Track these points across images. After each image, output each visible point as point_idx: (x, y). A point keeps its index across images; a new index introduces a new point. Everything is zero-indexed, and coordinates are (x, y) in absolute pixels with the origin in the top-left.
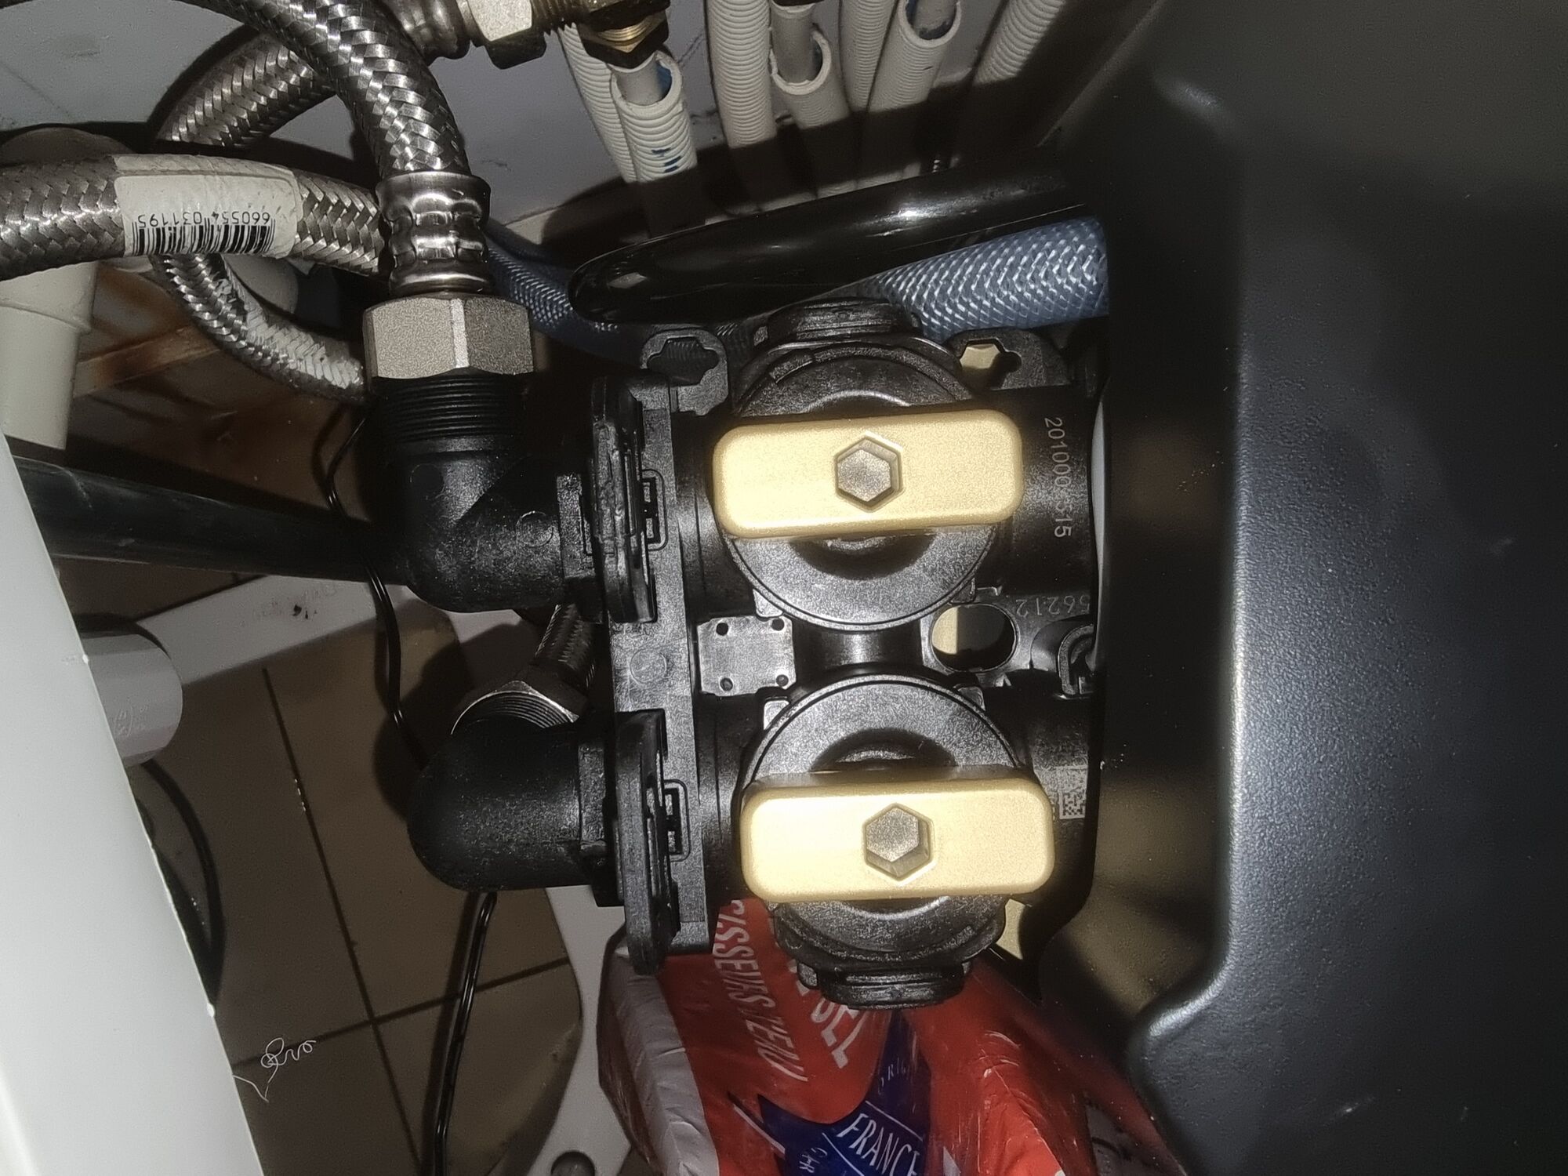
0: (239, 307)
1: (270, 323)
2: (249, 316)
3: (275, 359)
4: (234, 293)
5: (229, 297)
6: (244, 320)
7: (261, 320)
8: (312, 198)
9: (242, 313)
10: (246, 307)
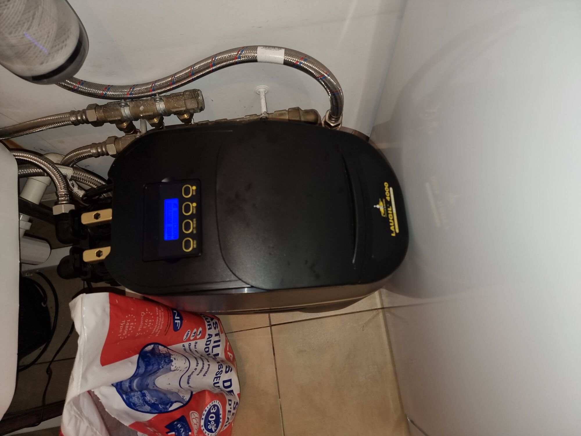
0: (73, 186)
1: (78, 189)
2: (75, 187)
3: (78, 195)
4: (73, 183)
5: (71, 184)
6: (74, 188)
7: (77, 188)
8: (75, 172)
9: (74, 187)
10: (74, 186)
